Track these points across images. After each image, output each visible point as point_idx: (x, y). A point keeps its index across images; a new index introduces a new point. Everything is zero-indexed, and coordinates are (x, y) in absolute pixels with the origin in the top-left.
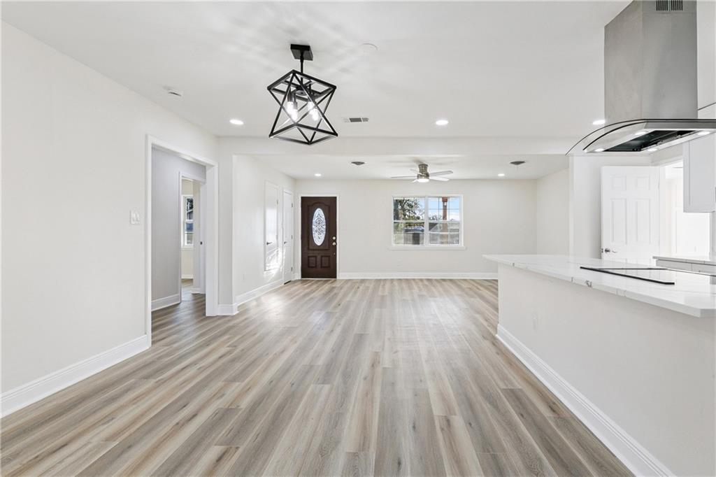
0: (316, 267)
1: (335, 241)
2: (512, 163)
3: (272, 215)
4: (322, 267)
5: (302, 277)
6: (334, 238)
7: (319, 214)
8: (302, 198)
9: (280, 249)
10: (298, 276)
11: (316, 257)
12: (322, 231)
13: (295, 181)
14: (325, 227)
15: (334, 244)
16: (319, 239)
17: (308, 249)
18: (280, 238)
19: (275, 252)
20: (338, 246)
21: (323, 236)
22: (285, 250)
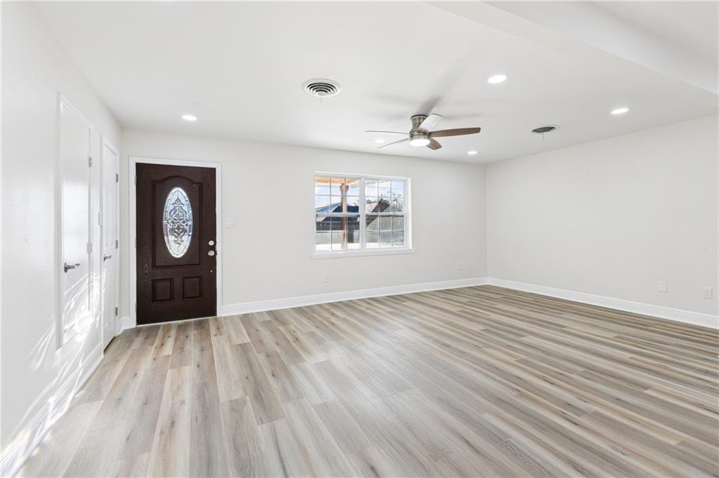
0: (172, 298)
1: (213, 248)
2: (535, 131)
3: (75, 198)
4: (184, 297)
5: (139, 322)
6: (211, 243)
7: (177, 200)
8: (140, 166)
9: (96, 277)
10: (129, 320)
11: (171, 280)
12: (185, 231)
13: (123, 127)
14: (190, 223)
15: (211, 253)
16: (178, 247)
17: (154, 266)
18: (96, 249)
19: (85, 286)
20: (218, 258)
21: (186, 240)
22: (104, 275)
